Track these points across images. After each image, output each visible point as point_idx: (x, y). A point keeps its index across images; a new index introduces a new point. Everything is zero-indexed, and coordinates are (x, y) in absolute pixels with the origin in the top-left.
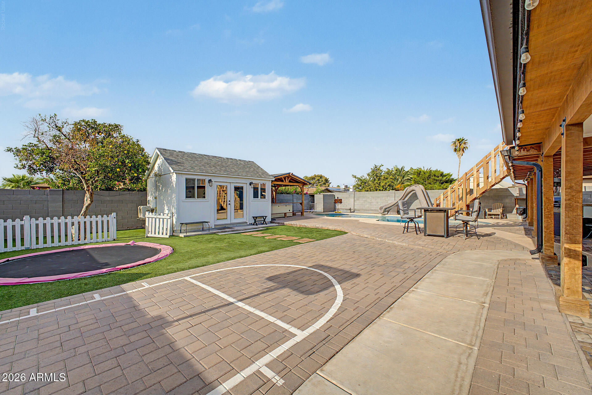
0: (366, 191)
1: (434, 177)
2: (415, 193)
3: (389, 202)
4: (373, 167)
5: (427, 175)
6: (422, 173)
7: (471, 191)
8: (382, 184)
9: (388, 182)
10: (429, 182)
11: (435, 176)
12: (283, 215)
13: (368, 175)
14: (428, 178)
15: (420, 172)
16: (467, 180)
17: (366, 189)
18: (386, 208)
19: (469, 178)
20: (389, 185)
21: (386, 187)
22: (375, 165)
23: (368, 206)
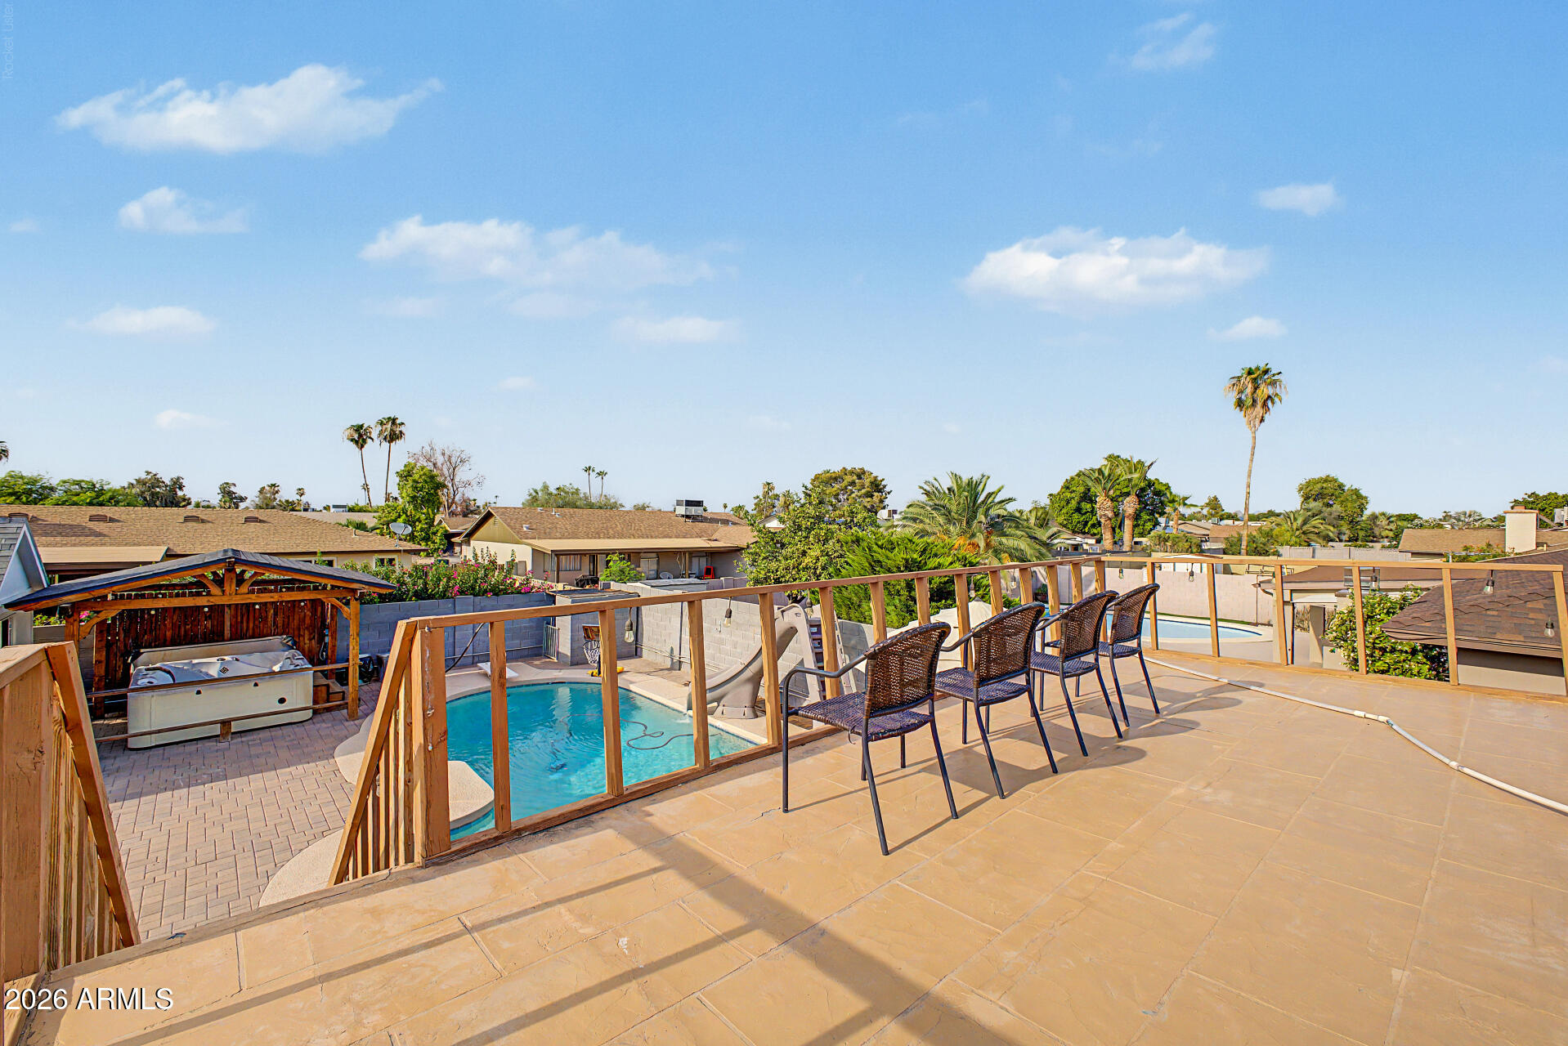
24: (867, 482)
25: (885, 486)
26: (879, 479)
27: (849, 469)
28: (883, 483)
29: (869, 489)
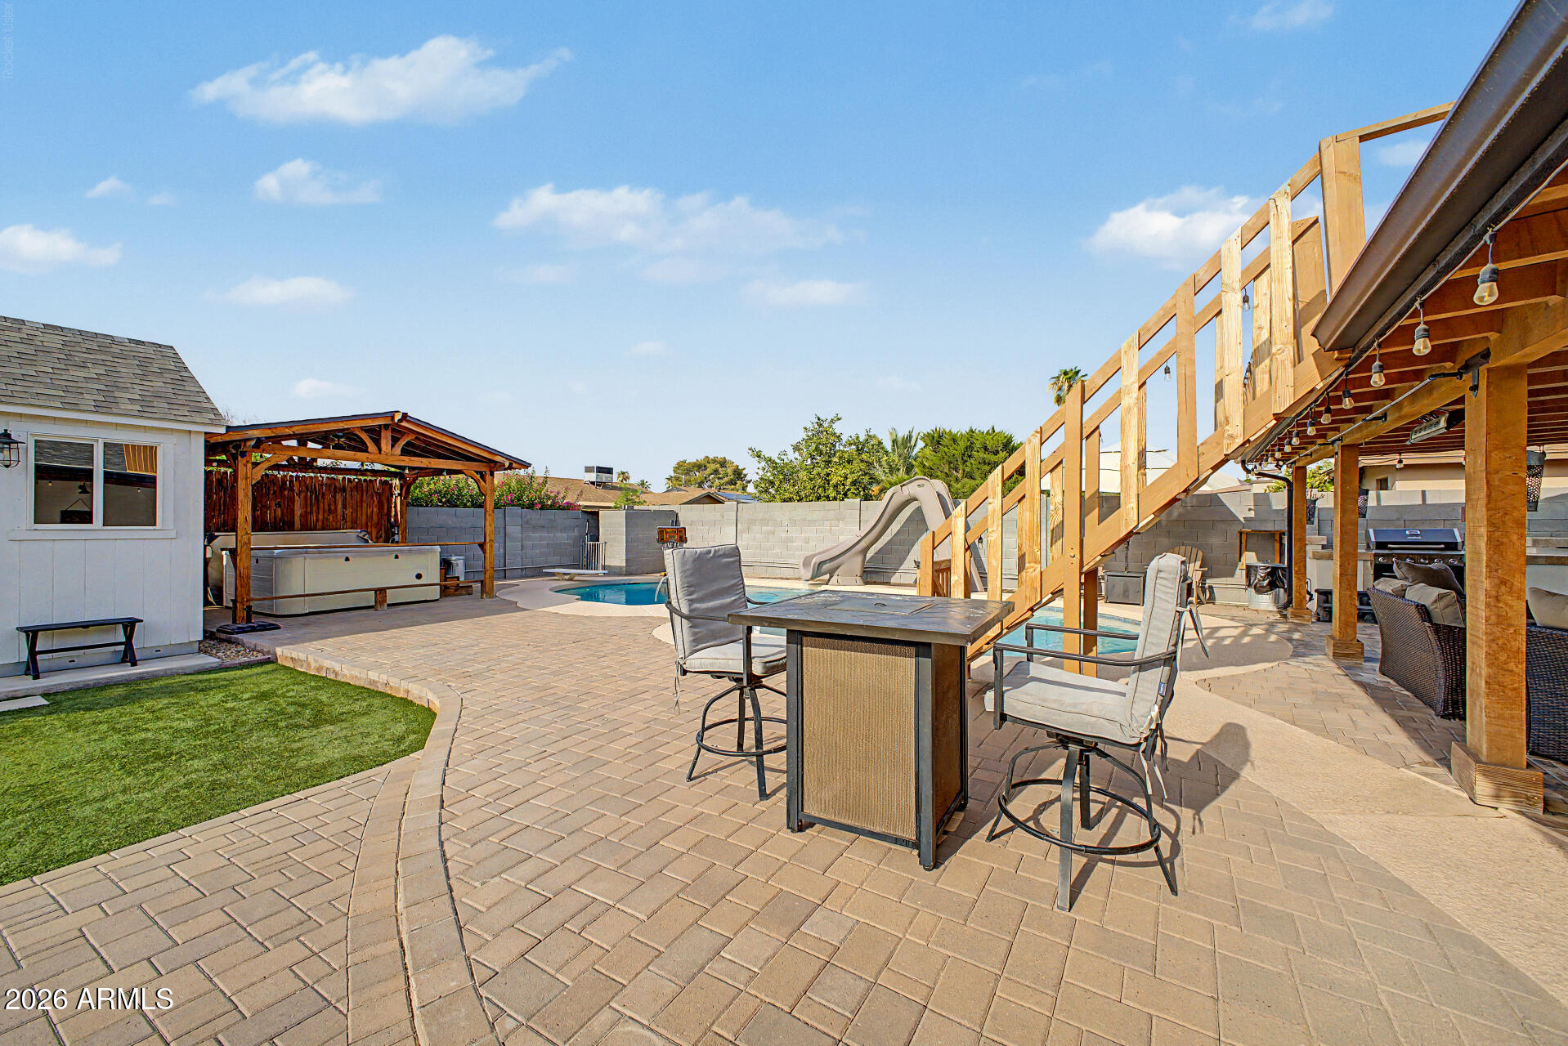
0: (784, 501)
1: (981, 454)
2: (919, 509)
3: (842, 538)
4: (810, 422)
5: (962, 445)
6: (945, 441)
7: (1109, 504)
8: (834, 480)
9: (852, 472)
10: (967, 469)
11: (986, 449)
12: (371, 598)
13: (796, 448)
14: (963, 455)
15: (940, 437)
16: (1087, 437)
17: (787, 495)
18: (824, 562)
19: (1098, 427)
20: (854, 483)
21: (847, 488)
22: (819, 419)
23: (777, 550)
24: (730, 471)
25: (745, 476)
26: (740, 468)
27: (711, 457)
28: (744, 472)
29: (732, 477)
